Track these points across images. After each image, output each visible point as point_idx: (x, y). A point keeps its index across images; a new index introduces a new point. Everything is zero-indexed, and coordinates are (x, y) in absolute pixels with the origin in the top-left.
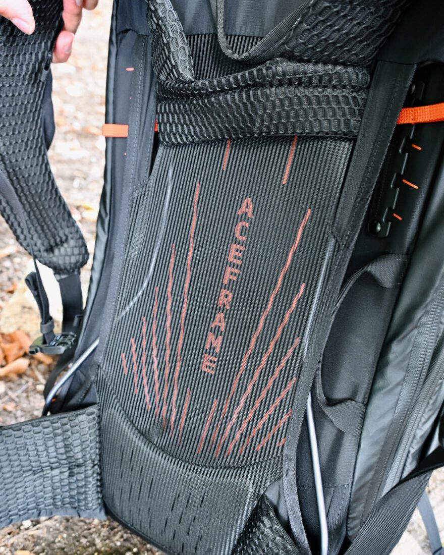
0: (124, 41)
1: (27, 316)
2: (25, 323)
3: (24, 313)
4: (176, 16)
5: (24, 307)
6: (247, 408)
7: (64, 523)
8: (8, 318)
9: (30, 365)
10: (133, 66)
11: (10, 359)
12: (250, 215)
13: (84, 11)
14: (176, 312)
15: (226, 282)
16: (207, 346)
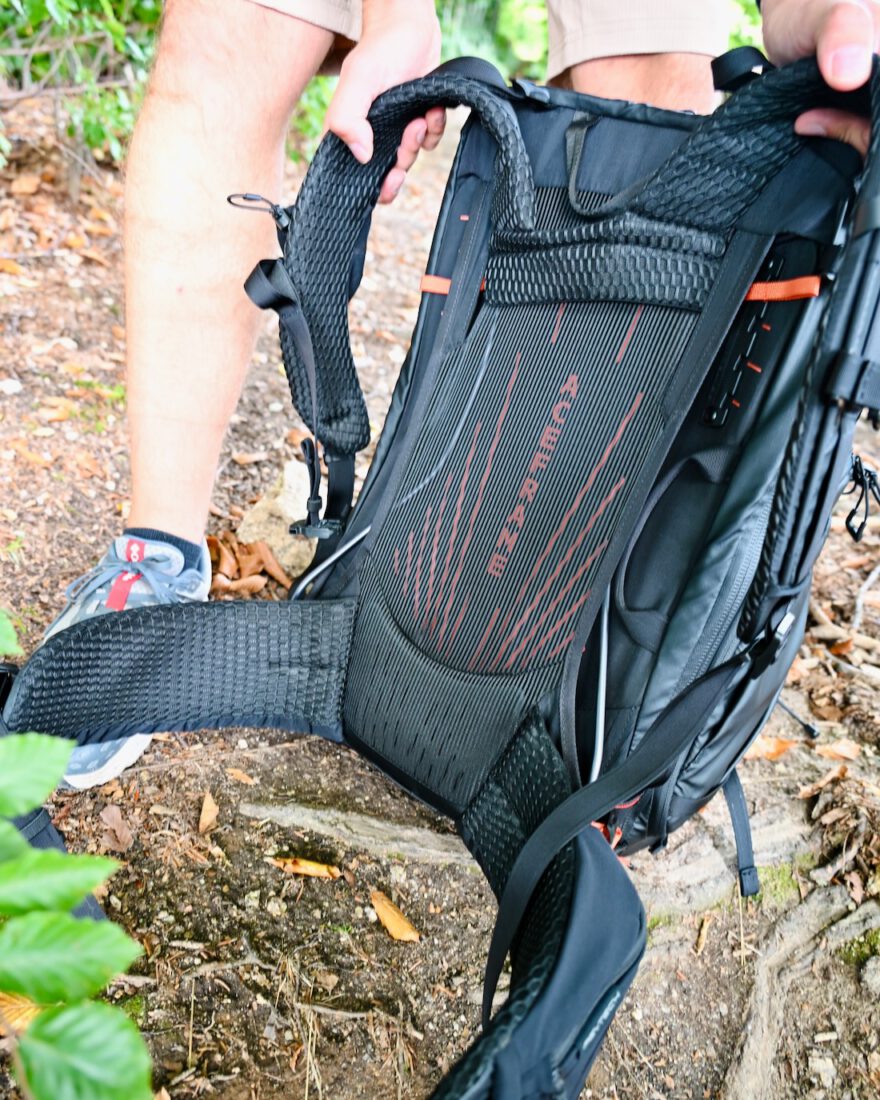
0: (463, 187)
1: (273, 527)
2: (269, 535)
3: (271, 522)
4: (527, 159)
5: (272, 515)
6: (540, 609)
7: (286, 754)
8: (250, 525)
9: (266, 586)
10: (468, 214)
11: (245, 572)
12: (573, 395)
13: (421, 150)
14: (468, 507)
15: (533, 469)
16: (499, 544)
